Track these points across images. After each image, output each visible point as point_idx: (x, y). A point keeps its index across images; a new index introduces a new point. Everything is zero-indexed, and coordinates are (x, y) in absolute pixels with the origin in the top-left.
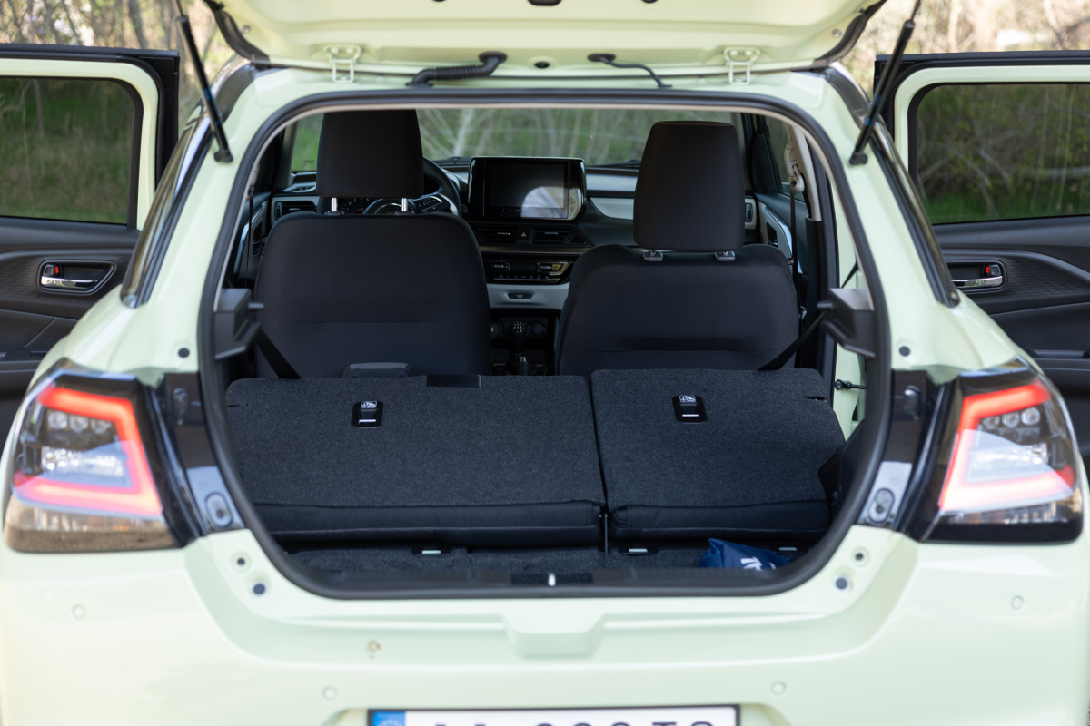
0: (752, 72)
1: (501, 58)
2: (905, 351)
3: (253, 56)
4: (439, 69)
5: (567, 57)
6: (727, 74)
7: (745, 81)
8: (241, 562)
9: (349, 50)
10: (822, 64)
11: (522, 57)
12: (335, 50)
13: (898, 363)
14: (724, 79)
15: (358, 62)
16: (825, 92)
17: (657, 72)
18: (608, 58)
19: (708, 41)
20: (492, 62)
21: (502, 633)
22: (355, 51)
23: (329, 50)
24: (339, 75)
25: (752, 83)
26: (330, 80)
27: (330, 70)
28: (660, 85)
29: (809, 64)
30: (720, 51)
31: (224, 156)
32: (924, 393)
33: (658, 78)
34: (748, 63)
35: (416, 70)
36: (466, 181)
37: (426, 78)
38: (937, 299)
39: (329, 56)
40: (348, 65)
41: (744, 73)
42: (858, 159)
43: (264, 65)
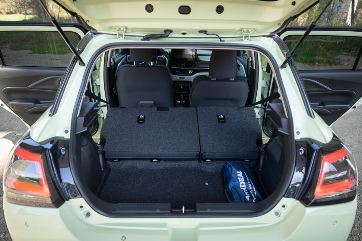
0: (250, 36)
1: (171, 31)
2: (298, 133)
3: (92, 30)
4: (151, 35)
5: (192, 31)
6: (242, 37)
7: (248, 39)
8: (81, 207)
9: (122, 29)
10: (272, 34)
11: (178, 31)
12: (117, 29)
13: (297, 137)
14: (241, 39)
15: (125, 32)
16: (273, 43)
17: (220, 36)
18: (205, 32)
19: (237, 27)
20: (168, 33)
21: (166, 232)
22: (124, 29)
23: (115, 28)
24: (120, 36)
25: (250, 40)
26: (117, 38)
27: (117, 35)
28: (221, 41)
29: (269, 34)
30: (241, 30)
31: (82, 63)
32: (306, 150)
33: (220, 38)
34: (249, 34)
35: (144, 35)
36: (170, 51)
37: (147, 38)
38: (308, 115)
39: (116, 30)
40: (122, 33)
41: (248, 37)
42: (283, 66)
43: (96, 33)
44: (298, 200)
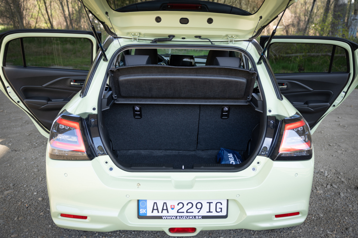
0: (234, 41)
1: (173, 36)
2: (270, 111)
3: (113, 35)
4: (158, 39)
5: (190, 36)
6: (228, 41)
7: (232, 43)
8: (106, 163)
9: (137, 34)
10: (250, 39)
11: (179, 36)
12: (133, 34)
13: (268, 114)
14: (228, 43)
15: (139, 37)
16: (252, 46)
17: (211, 40)
18: (199, 37)
19: (224, 33)
20: (171, 37)
21: (170, 181)
22: (138, 34)
23: (131, 34)
24: (134, 40)
25: (234, 44)
26: (132, 41)
27: (132, 39)
28: (212, 44)
29: (248, 39)
30: (227, 36)
31: (106, 60)
32: (275, 122)
33: (211, 42)
34: (233, 39)
35: (153, 39)
36: (169, 59)
37: (155, 41)
38: (278, 98)
39: (132, 35)
40: (136, 37)
41: (232, 41)
42: (259, 63)
43: (116, 37)
44: (268, 157)
